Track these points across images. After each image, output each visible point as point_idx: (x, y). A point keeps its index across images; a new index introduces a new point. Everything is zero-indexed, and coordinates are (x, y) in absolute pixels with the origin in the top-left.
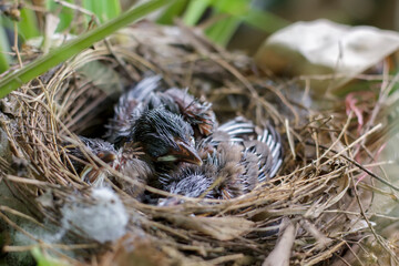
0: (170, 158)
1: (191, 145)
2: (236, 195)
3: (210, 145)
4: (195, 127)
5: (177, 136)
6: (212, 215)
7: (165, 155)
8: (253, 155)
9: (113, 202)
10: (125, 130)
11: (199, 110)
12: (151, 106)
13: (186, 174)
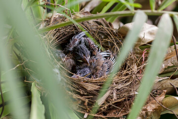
0: (81, 61)
1: (88, 59)
2: (96, 78)
3: (95, 59)
4: (91, 53)
5: (84, 55)
6: (87, 82)
7: (80, 60)
8: (106, 65)
9: (58, 74)
10: (71, 49)
11: (94, 47)
12: (80, 43)
13: (84, 67)
